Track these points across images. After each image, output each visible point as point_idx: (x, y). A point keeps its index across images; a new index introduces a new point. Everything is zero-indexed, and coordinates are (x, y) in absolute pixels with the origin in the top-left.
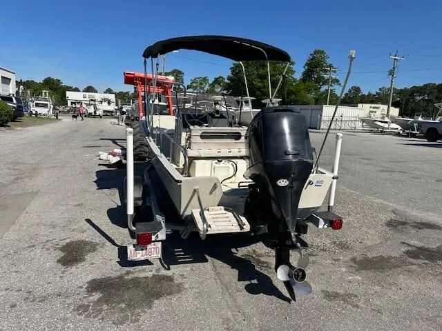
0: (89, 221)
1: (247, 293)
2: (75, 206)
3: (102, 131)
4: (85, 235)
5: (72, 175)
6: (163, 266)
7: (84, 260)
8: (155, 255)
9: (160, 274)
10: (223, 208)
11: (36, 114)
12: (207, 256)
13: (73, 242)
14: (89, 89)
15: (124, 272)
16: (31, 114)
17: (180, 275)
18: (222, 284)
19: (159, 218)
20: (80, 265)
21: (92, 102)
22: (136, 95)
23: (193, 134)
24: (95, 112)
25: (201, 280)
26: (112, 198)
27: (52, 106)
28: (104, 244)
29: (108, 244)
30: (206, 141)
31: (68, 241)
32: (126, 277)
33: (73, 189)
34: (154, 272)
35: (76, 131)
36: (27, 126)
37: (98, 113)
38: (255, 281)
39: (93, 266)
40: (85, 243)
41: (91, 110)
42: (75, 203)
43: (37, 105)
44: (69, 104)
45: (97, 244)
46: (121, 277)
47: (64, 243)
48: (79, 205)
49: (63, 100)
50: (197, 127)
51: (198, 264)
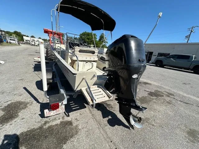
0: (25, 88)
1: (110, 126)
2: (19, 80)
3: (37, 50)
4: (21, 97)
5: (21, 65)
6: (66, 114)
7: (17, 116)
8: (61, 111)
9: (65, 120)
10: (97, 86)
11: (10, 43)
12: (85, 104)
13: (12, 103)
14: (32, 37)
15: (43, 123)
16: (7, 42)
17: (75, 119)
18: (97, 121)
19: (62, 91)
20: (13, 121)
21: (33, 41)
22: (49, 40)
23: (75, 50)
24: (35, 44)
25: (86, 121)
26: (39, 76)
27: (17, 41)
28: (32, 103)
29: (35, 102)
30: (81, 53)
31: (9, 103)
32: (44, 127)
33: (20, 72)
34: (61, 120)
35: (26, 49)
36: (4, 46)
37: (36, 45)
38: (110, 117)
39: (23, 120)
40: (20, 103)
41: (33, 43)
42: (19, 79)
43: (10, 39)
44: (25, 41)
45: (28, 103)
46: (41, 128)
47: (6, 104)
48: (21, 80)
49: (23, 40)
50: (77, 47)
51: (82, 110)
